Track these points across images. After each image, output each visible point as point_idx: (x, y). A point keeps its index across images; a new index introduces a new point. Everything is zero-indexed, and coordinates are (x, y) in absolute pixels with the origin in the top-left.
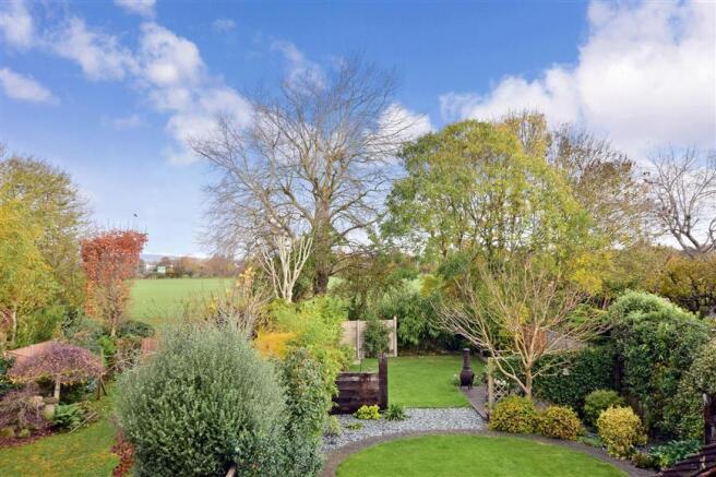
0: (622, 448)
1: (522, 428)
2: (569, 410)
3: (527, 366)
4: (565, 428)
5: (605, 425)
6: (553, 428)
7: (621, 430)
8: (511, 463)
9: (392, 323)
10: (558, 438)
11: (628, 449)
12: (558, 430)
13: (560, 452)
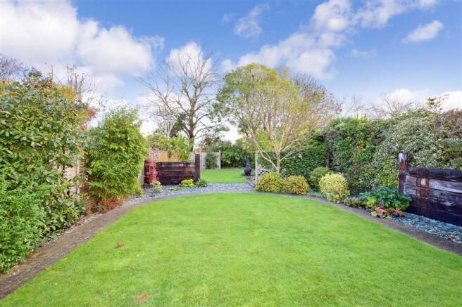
0: (338, 196)
1: (273, 189)
2: (302, 178)
3: (278, 154)
4: (299, 187)
5: (325, 184)
6: (292, 188)
7: (334, 186)
8: (263, 205)
9: (219, 153)
10: (294, 194)
11: (341, 196)
12: (295, 189)
13: (296, 200)
